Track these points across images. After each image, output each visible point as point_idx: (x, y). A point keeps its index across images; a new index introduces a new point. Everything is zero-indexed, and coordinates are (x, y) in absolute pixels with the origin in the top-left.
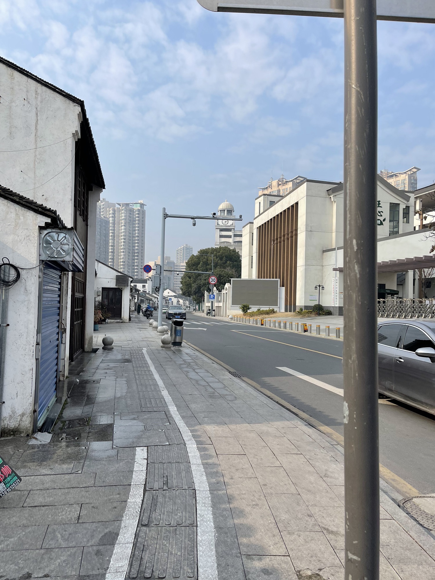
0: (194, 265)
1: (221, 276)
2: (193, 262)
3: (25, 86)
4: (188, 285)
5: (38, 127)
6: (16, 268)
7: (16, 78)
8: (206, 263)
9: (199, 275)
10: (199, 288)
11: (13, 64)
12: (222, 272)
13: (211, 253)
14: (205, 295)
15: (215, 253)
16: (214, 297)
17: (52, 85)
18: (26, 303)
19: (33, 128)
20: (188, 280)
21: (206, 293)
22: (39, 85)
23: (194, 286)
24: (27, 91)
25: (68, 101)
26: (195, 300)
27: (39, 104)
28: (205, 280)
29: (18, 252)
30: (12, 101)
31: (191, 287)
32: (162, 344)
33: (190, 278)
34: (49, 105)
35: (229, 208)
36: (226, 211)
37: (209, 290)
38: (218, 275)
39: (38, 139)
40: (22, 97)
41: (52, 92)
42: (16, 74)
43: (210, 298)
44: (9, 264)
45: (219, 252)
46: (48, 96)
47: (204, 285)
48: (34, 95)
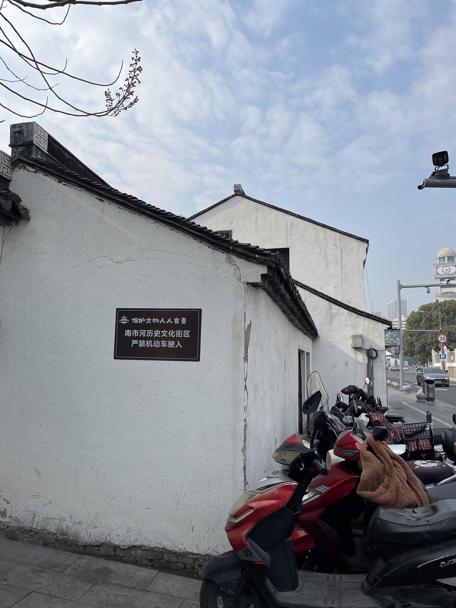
0: (415, 322)
1: (452, 334)
2: (414, 318)
3: (333, 237)
4: (410, 344)
5: (343, 260)
6: (376, 351)
7: (328, 233)
8: (430, 320)
9: (423, 333)
10: (423, 347)
11: (325, 225)
12: (452, 329)
13: (435, 308)
14: (433, 355)
15: (439, 307)
16: (445, 357)
17: (349, 234)
18: (381, 367)
19: (340, 261)
20: (410, 339)
21: (433, 353)
22: (342, 235)
23: (418, 345)
24: (335, 240)
25: (359, 241)
26: (420, 360)
27: (342, 246)
28: (432, 338)
29: (376, 343)
30: (326, 247)
31: (414, 346)
32: (417, 399)
33: (411, 336)
34: (348, 246)
35: (450, 254)
36: (446, 258)
37: (438, 349)
38: (447, 333)
39: (343, 267)
40: (332, 244)
41: (349, 238)
42: (328, 231)
43: (441, 358)
44: (373, 349)
45: (445, 306)
46: (347, 240)
47: (431, 344)
48: (339, 241)
